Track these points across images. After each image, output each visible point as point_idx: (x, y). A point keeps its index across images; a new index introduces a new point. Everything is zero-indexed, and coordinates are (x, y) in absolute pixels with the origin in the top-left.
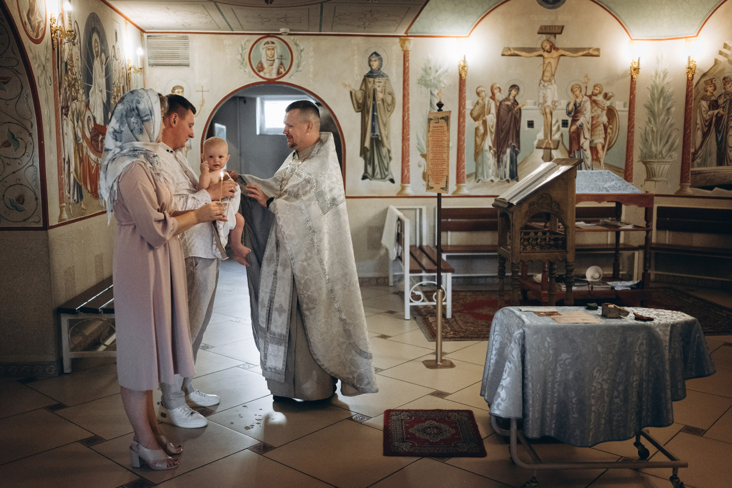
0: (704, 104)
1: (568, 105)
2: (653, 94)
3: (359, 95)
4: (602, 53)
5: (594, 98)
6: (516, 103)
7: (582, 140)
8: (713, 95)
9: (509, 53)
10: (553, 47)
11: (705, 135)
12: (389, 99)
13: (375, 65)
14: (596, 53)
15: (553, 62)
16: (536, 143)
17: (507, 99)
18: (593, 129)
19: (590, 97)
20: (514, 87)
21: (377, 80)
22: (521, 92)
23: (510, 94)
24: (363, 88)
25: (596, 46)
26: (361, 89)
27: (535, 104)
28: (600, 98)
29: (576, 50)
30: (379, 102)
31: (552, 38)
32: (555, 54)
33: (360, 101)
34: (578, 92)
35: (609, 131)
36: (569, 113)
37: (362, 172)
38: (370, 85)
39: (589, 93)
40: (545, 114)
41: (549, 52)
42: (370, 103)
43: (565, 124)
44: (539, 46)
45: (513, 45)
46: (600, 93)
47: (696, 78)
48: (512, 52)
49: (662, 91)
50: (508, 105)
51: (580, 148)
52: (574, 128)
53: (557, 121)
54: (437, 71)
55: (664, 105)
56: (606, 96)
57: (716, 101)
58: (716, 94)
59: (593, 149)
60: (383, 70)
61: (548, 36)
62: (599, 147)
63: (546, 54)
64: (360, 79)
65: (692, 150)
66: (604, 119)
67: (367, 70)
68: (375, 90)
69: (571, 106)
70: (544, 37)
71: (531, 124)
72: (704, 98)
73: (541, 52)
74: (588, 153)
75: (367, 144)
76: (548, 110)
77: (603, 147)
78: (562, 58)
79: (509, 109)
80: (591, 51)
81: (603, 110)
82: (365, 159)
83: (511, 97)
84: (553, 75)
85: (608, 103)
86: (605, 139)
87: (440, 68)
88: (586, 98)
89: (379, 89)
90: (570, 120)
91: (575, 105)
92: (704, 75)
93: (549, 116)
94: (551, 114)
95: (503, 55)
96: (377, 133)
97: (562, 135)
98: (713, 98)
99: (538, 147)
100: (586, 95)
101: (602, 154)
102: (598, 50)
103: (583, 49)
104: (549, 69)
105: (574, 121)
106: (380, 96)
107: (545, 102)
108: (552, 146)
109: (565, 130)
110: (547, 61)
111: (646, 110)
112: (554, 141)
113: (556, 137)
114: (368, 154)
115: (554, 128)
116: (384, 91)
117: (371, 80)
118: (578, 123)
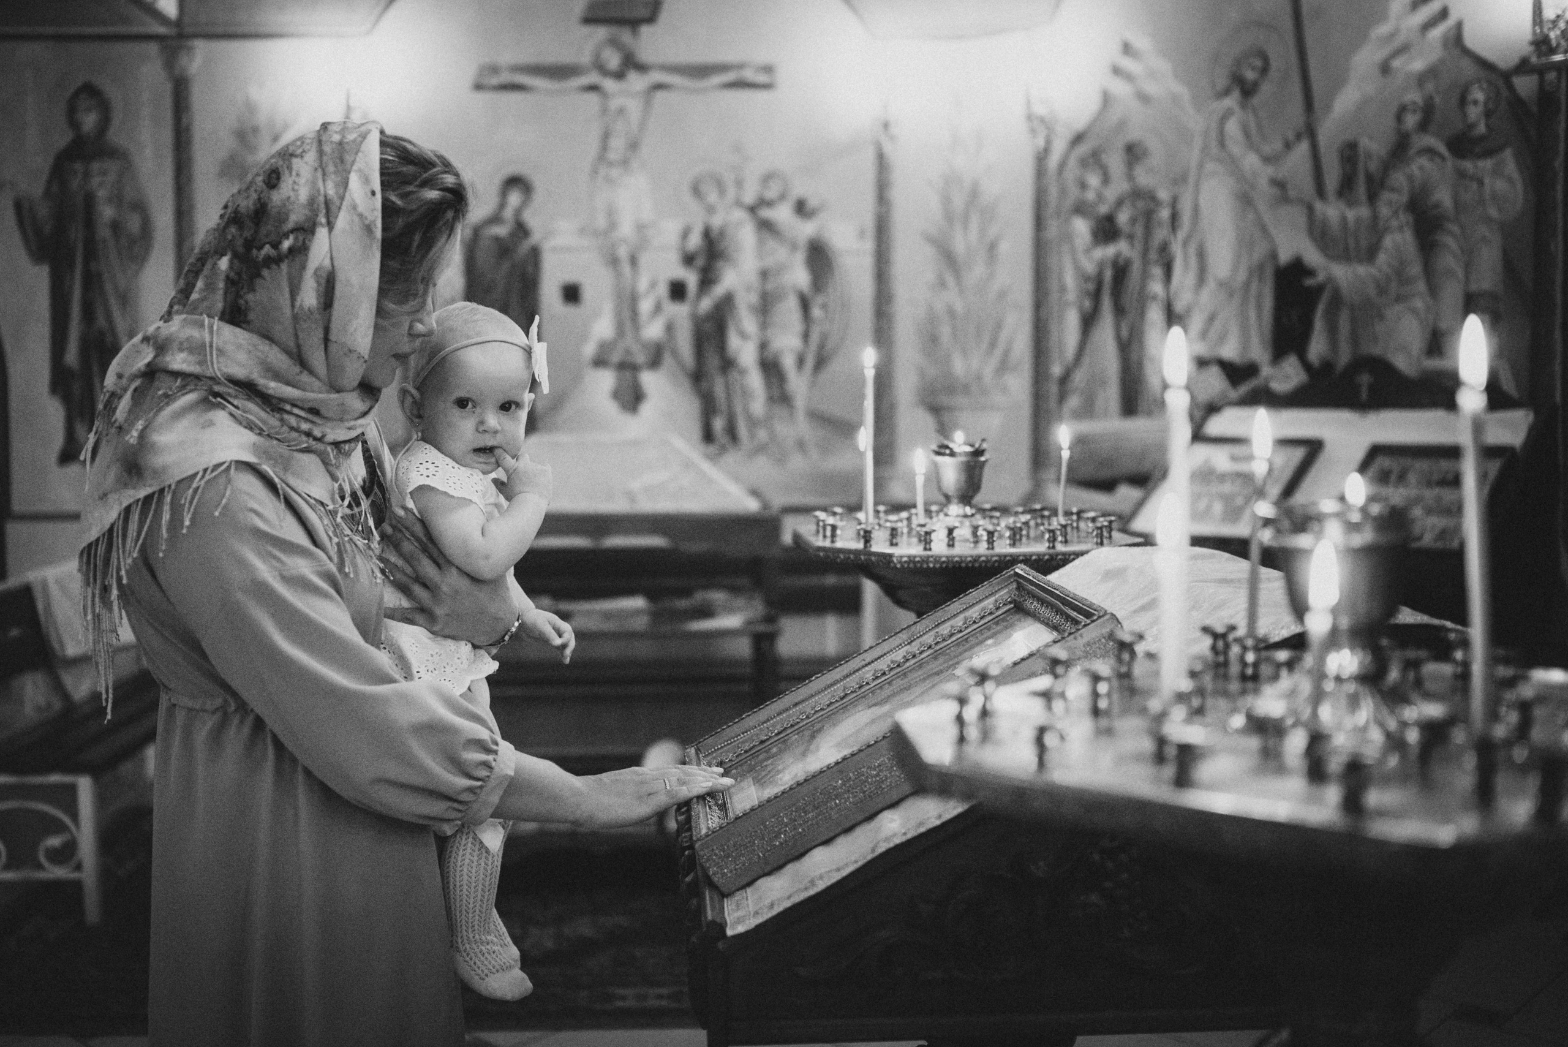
0: (1081, 227)
1: (685, 234)
2: (946, 200)
3: (43, 211)
4: (782, 77)
5: (766, 213)
6: (521, 230)
7: (734, 342)
8: (1100, 197)
9: (494, 81)
10: (631, 63)
11: (1088, 321)
12: (134, 224)
13: (89, 121)
14: (762, 78)
15: (634, 107)
16: (589, 350)
17: (495, 219)
18: (765, 306)
19: (752, 210)
20: (515, 182)
21: (95, 166)
22: (539, 196)
23: (502, 205)
24: (55, 189)
25: (762, 57)
26: (47, 193)
27: (582, 231)
28: (782, 214)
29: (701, 71)
30: (104, 232)
31: (625, 35)
32: (637, 82)
33: (47, 229)
34: (712, 197)
35: (816, 312)
36: (688, 260)
37: (58, 440)
38: (75, 183)
39: (749, 198)
40: (613, 262)
41: (619, 75)
42: (76, 234)
43: (677, 291)
44: (586, 59)
45: (507, 57)
46: (783, 197)
47: (1059, 148)
48: (506, 77)
49: (974, 194)
50: (497, 239)
51: (728, 364)
52: (706, 304)
53: (653, 285)
54: (276, 139)
55: (982, 231)
56: (801, 208)
57: (1110, 219)
58: (1112, 194)
59: (771, 368)
60: (116, 136)
61: (614, 30)
62: (788, 362)
63: (609, 84)
64: (43, 163)
65: (1056, 370)
66: (799, 276)
67: (62, 139)
68: (90, 200)
69: (695, 241)
70: (601, 32)
71: (571, 294)
72: (1080, 209)
73: (593, 78)
74: (755, 380)
75: (72, 356)
76: (623, 252)
77: (801, 361)
78: (660, 95)
79: (504, 249)
80: (749, 75)
81: (794, 247)
82: (67, 399)
83: (508, 213)
84: (634, 146)
85: (806, 230)
86: (806, 336)
87: (286, 127)
88: (740, 215)
89: (102, 194)
90: (691, 279)
91: (707, 234)
92: (1078, 139)
93: (627, 269)
94: (634, 261)
95: (478, 87)
96: (101, 322)
97: (670, 328)
98: (1103, 209)
99: (599, 362)
100: (738, 203)
101: (798, 383)
102: (768, 69)
103: (722, 68)
104: (619, 127)
105: (707, 281)
106: (107, 213)
107: (612, 225)
108: (640, 358)
109: (681, 312)
110: (614, 104)
111: (929, 251)
112: (645, 346)
113: (653, 331)
114: (77, 388)
115: (645, 306)
116: (117, 199)
117: (78, 166)
118: (719, 291)
